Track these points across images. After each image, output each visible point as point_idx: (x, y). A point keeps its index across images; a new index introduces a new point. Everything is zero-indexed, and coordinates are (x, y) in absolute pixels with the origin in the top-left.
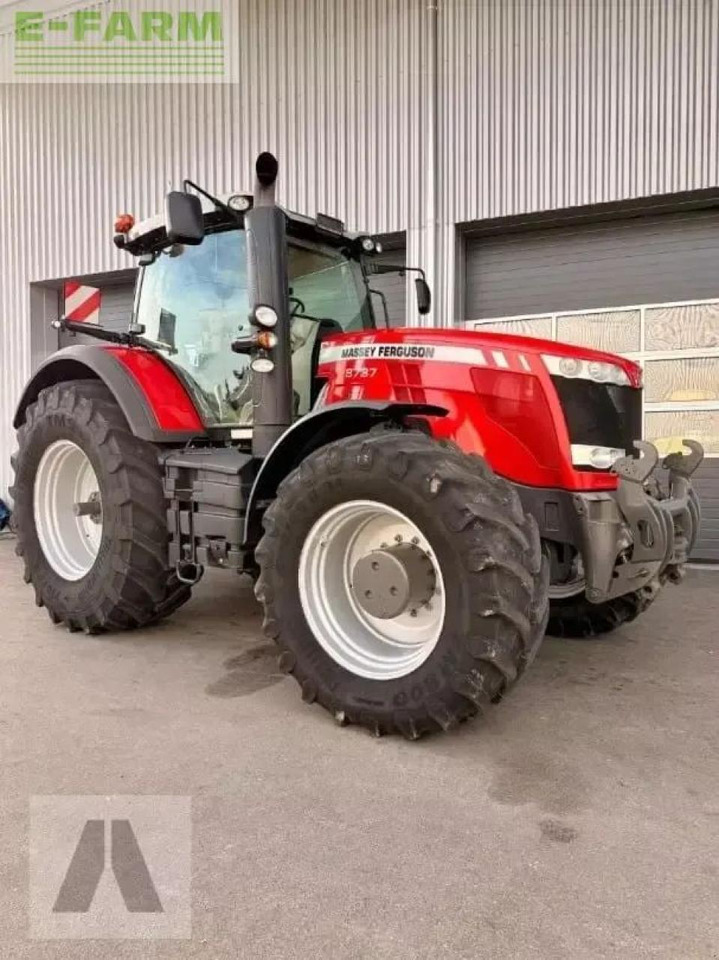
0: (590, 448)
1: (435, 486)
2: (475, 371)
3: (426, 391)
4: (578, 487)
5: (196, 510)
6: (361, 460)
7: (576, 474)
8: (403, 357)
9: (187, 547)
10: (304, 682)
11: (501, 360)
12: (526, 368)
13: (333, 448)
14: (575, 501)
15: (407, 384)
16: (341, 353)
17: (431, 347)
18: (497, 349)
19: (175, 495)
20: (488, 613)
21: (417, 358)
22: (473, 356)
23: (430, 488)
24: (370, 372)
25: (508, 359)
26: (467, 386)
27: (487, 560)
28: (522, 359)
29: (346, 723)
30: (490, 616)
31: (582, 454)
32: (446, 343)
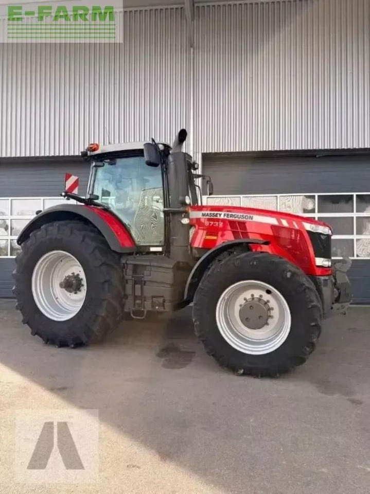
0: (322, 259)
1: (289, 275)
2: (273, 227)
3: (249, 234)
4: (317, 274)
5: (145, 284)
6: (253, 264)
7: (316, 269)
8: (237, 219)
9: (138, 302)
10: (221, 359)
11: (285, 223)
12: (296, 227)
13: (238, 259)
14: (318, 280)
15: (239, 230)
16: (201, 214)
17: (251, 215)
18: (283, 219)
19: (132, 277)
20: (313, 324)
21: (244, 219)
22: (273, 221)
23: (286, 275)
24: (210, 224)
25: (288, 223)
26: (270, 233)
27: (313, 304)
28: (295, 223)
29: (244, 374)
30: (313, 326)
31: (319, 261)
32: (259, 215)
